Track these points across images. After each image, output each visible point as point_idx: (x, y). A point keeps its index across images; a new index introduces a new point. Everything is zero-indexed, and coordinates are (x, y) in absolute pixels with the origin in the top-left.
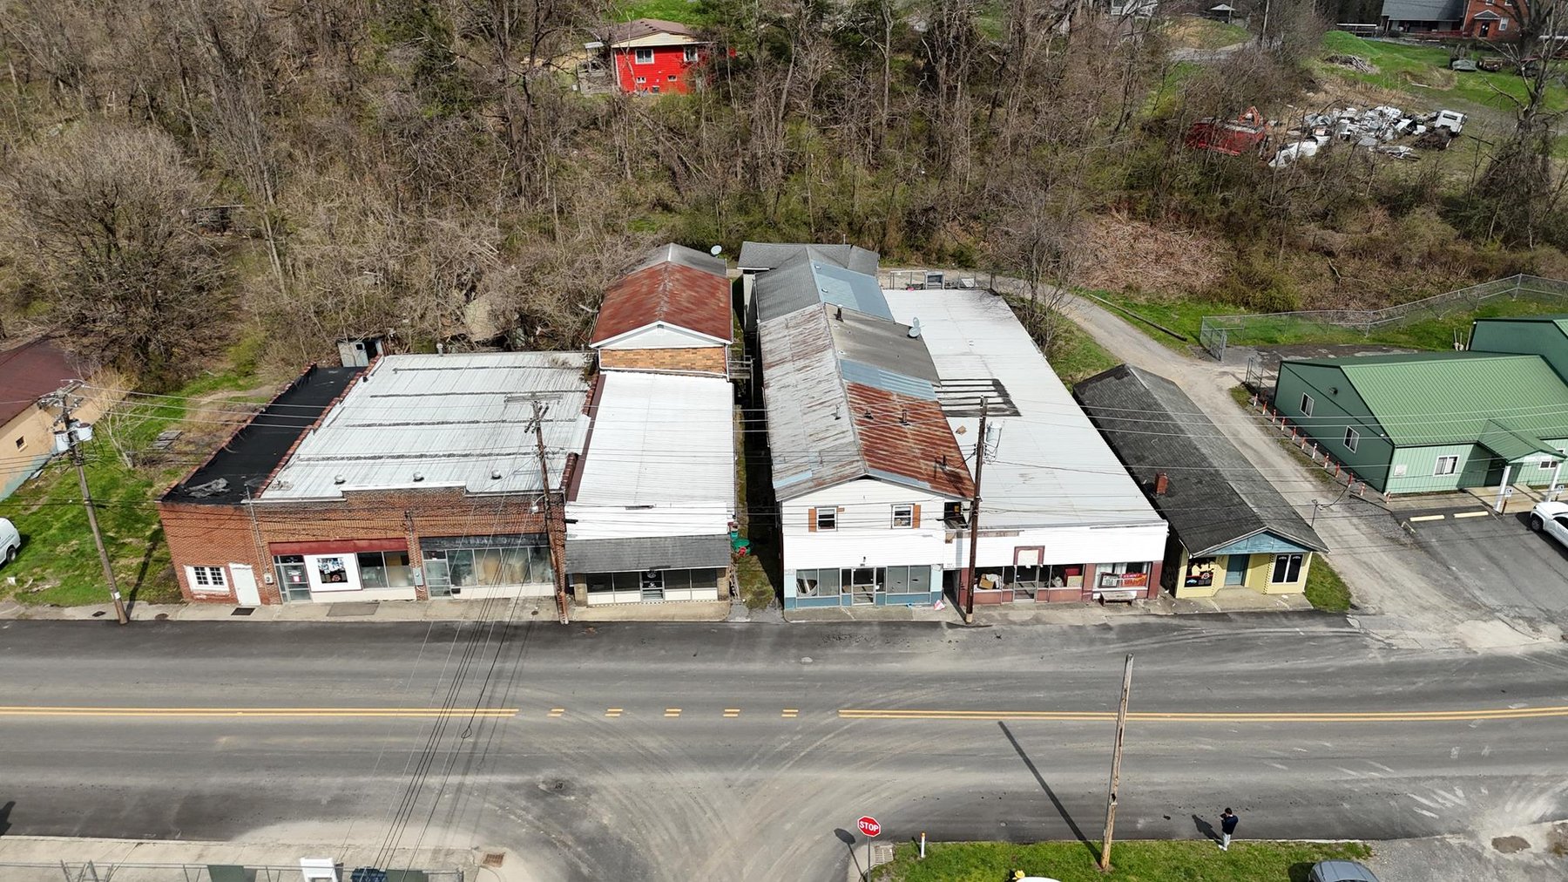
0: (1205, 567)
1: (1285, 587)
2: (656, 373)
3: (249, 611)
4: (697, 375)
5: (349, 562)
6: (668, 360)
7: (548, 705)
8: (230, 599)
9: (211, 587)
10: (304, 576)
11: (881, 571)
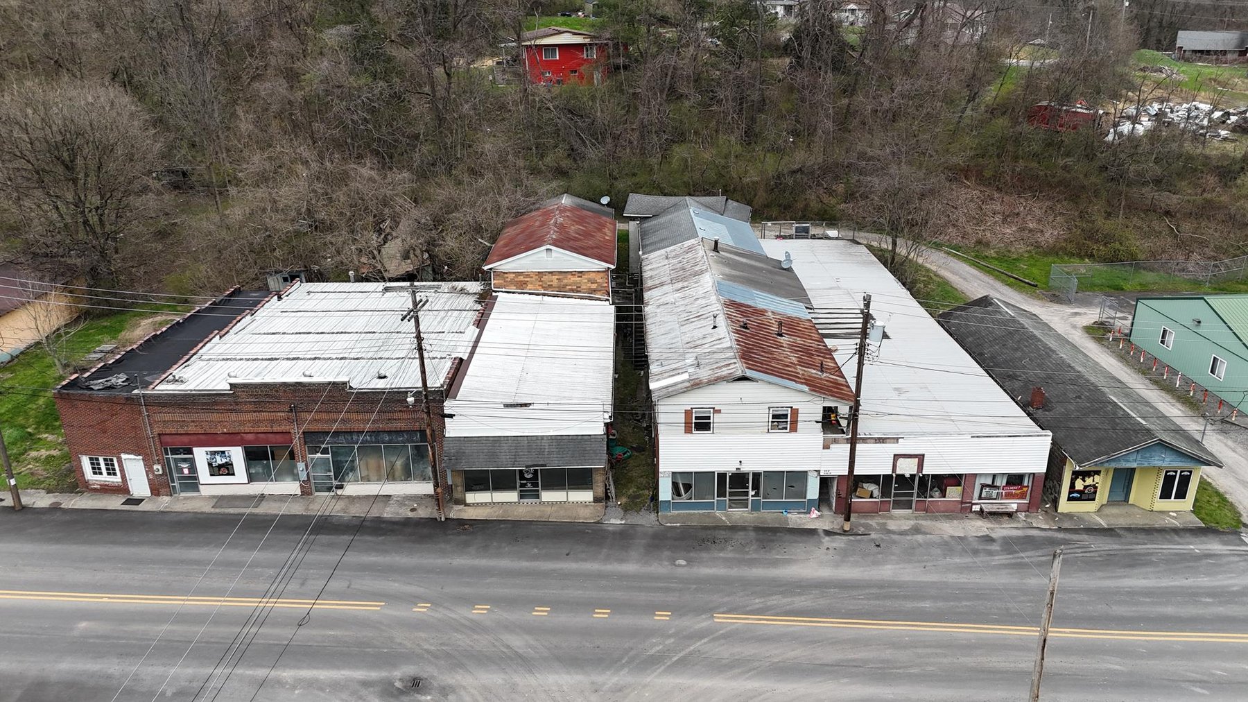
0: (1089, 481)
1: (1172, 504)
2: (544, 295)
3: (139, 501)
4: (582, 298)
5: (236, 455)
6: (555, 283)
7: (414, 599)
8: (123, 489)
9: (105, 478)
10: (193, 468)
11: (756, 475)
